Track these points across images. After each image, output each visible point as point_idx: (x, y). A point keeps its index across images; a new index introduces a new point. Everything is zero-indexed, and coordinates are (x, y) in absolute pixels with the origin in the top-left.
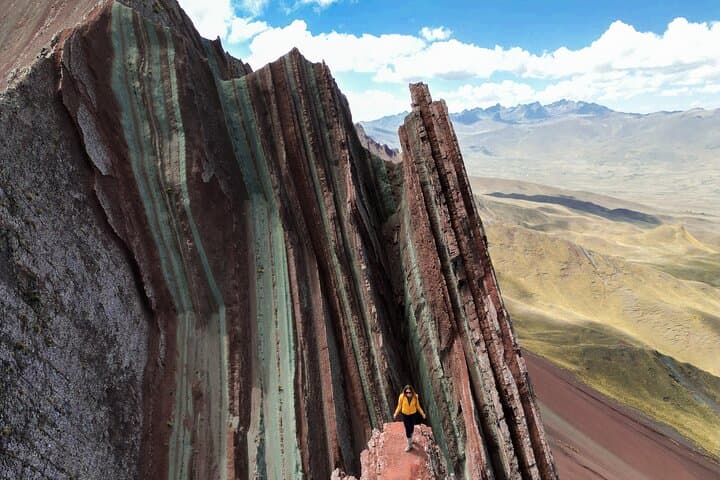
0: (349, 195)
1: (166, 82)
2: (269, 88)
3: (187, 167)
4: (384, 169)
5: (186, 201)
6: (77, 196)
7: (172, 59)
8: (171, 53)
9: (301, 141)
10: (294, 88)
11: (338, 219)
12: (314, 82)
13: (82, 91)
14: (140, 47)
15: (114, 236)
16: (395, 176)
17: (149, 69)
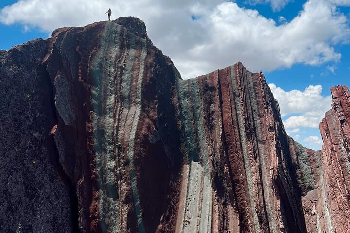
0: (272, 165)
1: (135, 72)
2: (216, 85)
3: (137, 129)
4: (305, 154)
5: (131, 154)
6: (37, 135)
7: (144, 58)
8: (144, 54)
9: (236, 124)
10: (235, 87)
11: (260, 184)
12: (251, 85)
13: (65, 65)
14: (121, 48)
15: (62, 172)
16: (315, 160)
17: (124, 62)
